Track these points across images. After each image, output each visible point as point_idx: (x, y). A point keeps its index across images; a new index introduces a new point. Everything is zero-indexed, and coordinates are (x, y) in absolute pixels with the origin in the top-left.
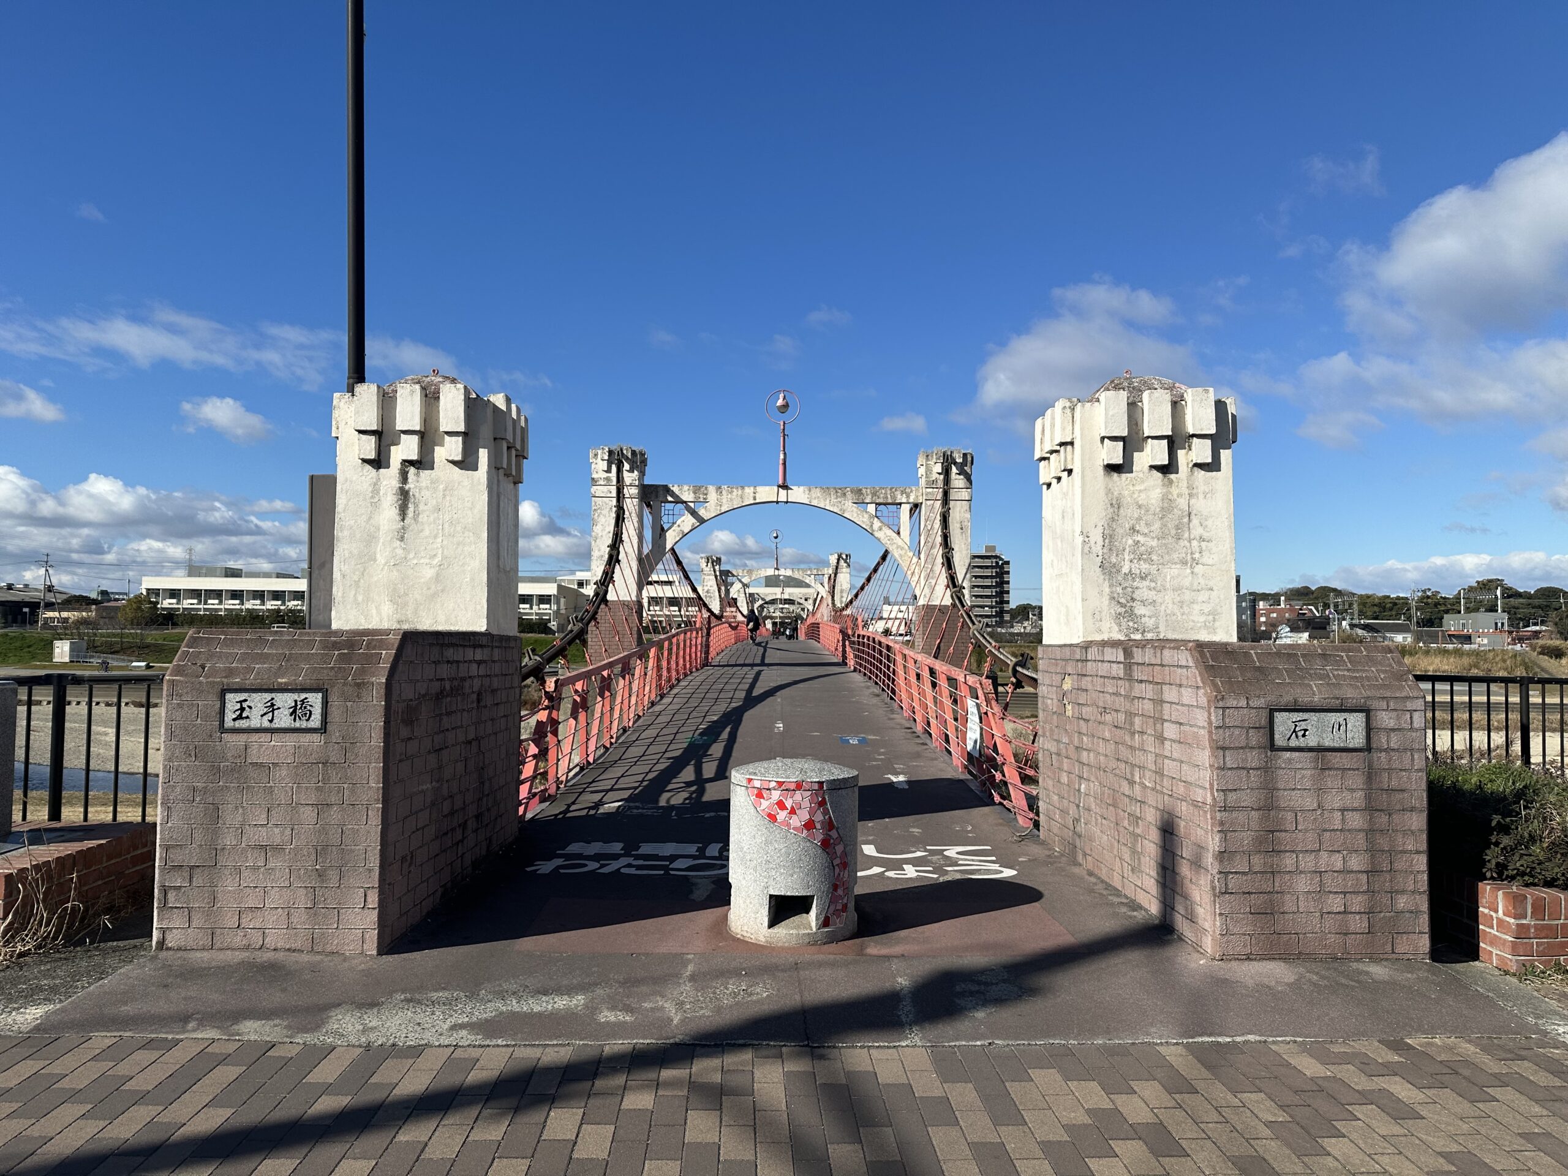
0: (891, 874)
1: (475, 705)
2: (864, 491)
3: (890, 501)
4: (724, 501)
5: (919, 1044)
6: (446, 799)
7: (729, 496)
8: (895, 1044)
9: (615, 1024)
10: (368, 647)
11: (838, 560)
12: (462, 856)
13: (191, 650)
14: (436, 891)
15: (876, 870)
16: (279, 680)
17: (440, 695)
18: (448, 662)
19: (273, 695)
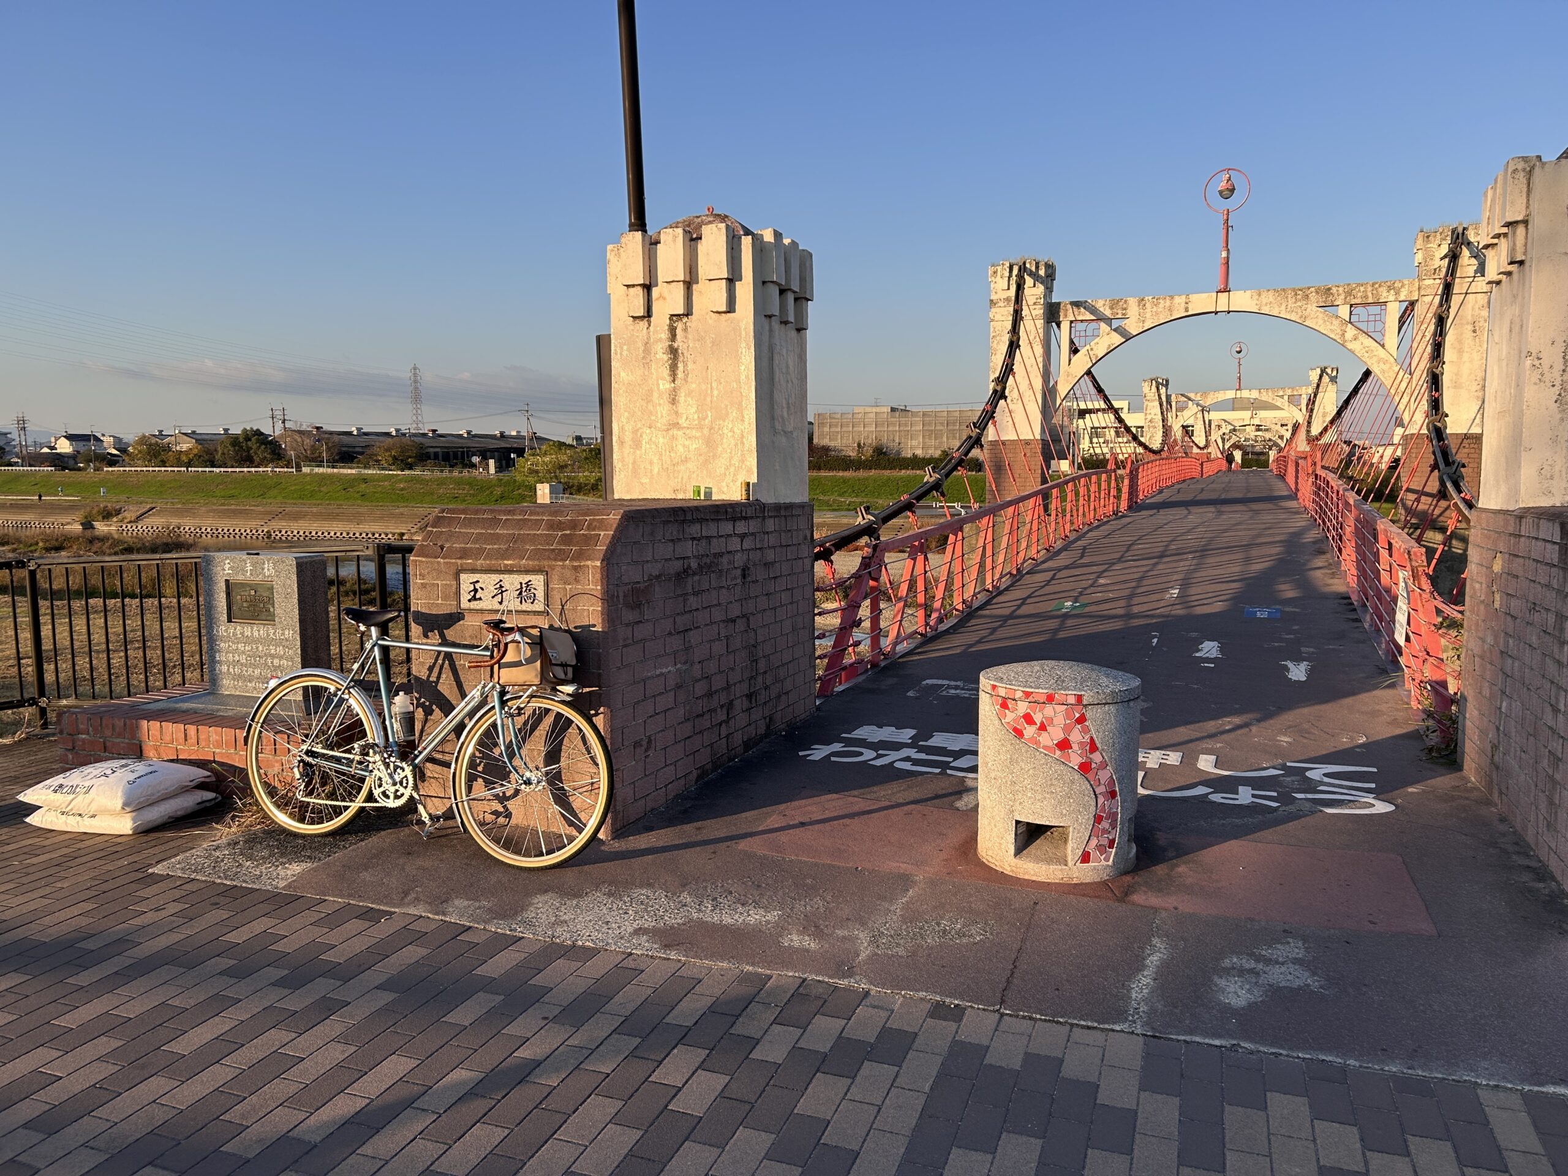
0: (1217, 798)
1: (739, 581)
2: (1334, 290)
3: (1370, 300)
4: (1148, 315)
5: (1139, 1031)
6: (698, 681)
7: (1155, 309)
8: (1106, 1026)
9: (797, 950)
10: (588, 528)
11: (1321, 377)
12: (727, 737)
13: (435, 530)
14: (691, 772)
15: (1201, 790)
16: (506, 562)
17: (683, 574)
18: (693, 539)
19: (501, 577)
